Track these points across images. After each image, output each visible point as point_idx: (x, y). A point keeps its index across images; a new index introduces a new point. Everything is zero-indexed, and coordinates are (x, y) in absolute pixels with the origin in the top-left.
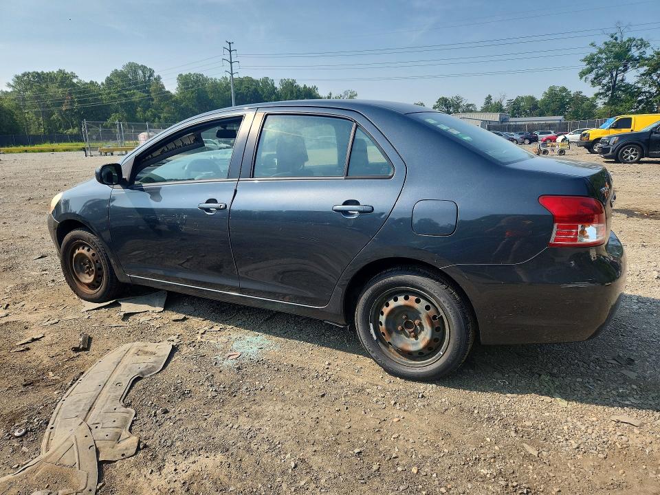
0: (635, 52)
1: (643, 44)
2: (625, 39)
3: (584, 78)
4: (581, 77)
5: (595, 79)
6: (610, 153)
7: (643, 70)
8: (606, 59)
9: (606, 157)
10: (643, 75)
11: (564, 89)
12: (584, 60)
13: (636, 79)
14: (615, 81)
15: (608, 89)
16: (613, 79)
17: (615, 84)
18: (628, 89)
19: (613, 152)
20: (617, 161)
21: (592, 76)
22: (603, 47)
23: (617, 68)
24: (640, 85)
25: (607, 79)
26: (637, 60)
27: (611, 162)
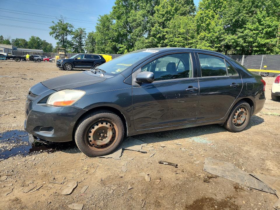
0: (69, 29)
1: (71, 26)
2: (65, 23)
3: (52, 35)
4: (50, 35)
5: (56, 36)
6: (61, 67)
7: (73, 36)
8: (59, 29)
9: (60, 68)
10: (73, 38)
11: (38, 38)
12: (51, 28)
13: (71, 39)
14: (64, 39)
15: (62, 41)
16: (63, 38)
17: (64, 40)
18: (68, 42)
19: (62, 66)
20: (64, 70)
21: (54, 35)
22: (57, 24)
23: (63, 34)
24: (73, 42)
25: (60, 37)
26: (70, 32)
27: (61, 70)
